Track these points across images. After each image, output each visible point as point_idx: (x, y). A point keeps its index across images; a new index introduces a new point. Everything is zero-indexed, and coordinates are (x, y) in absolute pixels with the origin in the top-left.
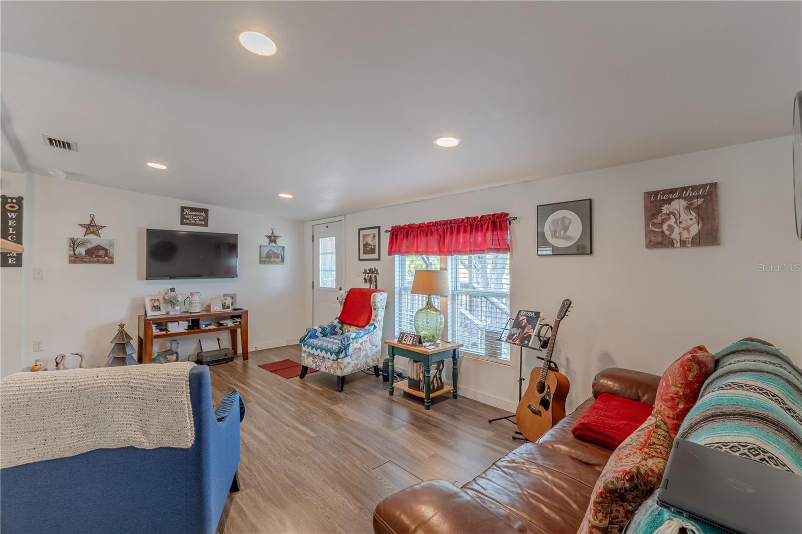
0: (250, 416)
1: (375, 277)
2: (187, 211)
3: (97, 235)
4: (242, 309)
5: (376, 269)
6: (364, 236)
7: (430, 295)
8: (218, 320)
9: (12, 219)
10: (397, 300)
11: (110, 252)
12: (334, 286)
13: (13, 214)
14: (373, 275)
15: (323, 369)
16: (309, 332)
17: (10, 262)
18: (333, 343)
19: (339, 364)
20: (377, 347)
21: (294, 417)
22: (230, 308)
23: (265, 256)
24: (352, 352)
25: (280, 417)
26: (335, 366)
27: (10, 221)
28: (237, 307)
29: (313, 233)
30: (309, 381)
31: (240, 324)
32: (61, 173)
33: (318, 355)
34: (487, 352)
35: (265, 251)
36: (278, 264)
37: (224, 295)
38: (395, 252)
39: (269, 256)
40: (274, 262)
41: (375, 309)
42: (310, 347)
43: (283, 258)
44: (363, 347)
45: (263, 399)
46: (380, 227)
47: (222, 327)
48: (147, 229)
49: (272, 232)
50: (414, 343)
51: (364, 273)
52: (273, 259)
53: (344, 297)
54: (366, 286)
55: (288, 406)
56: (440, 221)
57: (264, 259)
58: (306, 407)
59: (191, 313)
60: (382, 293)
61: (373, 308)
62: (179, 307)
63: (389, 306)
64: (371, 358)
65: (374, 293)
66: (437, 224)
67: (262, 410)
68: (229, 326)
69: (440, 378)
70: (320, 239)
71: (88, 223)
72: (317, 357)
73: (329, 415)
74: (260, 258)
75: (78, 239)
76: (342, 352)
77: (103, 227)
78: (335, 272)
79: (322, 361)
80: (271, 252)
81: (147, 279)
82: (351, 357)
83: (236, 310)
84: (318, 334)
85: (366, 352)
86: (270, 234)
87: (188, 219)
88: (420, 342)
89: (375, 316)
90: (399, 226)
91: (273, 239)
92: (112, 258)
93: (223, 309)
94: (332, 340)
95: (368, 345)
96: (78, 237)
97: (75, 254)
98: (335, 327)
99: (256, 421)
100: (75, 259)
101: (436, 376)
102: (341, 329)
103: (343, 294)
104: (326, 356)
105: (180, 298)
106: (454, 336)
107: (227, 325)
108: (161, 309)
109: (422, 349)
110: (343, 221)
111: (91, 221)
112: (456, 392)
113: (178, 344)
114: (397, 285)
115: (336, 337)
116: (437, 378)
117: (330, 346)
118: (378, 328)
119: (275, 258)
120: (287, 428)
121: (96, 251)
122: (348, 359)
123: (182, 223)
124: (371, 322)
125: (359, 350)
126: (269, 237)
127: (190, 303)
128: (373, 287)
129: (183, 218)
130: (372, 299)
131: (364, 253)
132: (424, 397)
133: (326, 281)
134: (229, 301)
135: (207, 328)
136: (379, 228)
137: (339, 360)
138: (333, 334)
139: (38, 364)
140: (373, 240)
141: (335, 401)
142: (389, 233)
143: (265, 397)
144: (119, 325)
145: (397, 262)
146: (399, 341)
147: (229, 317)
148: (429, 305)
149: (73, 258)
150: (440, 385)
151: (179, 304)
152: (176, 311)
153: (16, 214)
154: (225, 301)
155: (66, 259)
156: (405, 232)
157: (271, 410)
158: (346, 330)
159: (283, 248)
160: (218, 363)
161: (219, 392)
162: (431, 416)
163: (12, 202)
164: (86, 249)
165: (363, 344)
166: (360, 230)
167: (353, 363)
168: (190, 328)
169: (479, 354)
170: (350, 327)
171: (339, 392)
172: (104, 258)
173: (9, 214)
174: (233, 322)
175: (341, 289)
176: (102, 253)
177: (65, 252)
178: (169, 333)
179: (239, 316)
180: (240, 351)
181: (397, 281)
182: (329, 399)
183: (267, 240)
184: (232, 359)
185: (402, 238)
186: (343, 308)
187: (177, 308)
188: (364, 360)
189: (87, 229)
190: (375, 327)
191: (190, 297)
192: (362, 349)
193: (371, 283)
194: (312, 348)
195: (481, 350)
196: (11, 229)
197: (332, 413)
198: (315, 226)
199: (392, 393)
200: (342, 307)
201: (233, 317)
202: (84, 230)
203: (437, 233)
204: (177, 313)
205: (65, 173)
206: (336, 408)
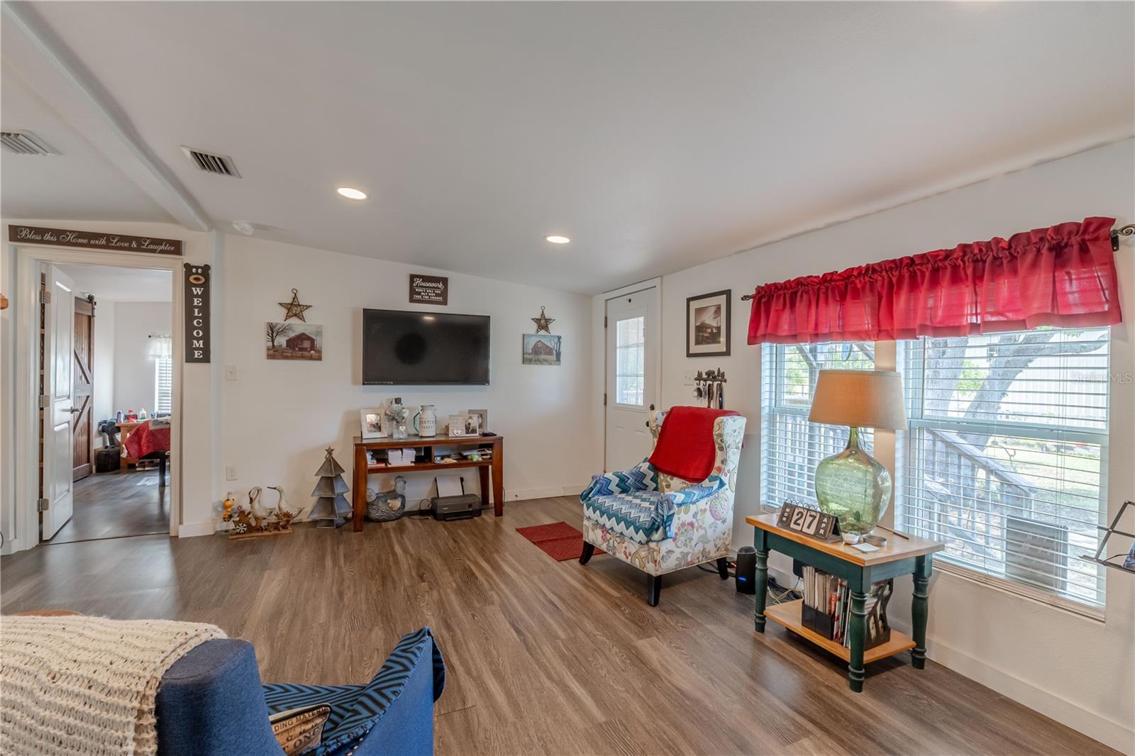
0: (487, 639)
1: (720, 387)
2: (418, 281)
3: (301, 319)
4: (495, 435)
5: (722, 371)
6: (699, 311)
7: (854, 426)
8: (460, 449)
9: (197, 296)
10: (764, 432)
11: (317, 343)
12: (641, 402)
13: (198, 289)
14: (715, 383)
15: (621, 556)
16: (596, 482)
17: (196, 356)
18: (639, 507)
19: (651, 551)
20: (724, 522)
21: (563, 657)
22: (476, 433)
23: (530, 351)
24: (677, 531)
25: (538, 650)
26: (643, 554)
27: (195, 300)
28: (489, 430)
29: (606, 313)
30: (597, 573)
31: (491, 458)
32: (247, 226)
33: (612, 529)
34: (1015, 571)
35: (531, 343)
36: (551, 364)
37: (470, 412)
38: (765, 337)
39: (537, 350)
40: (545, 360)
41: (721, 449)
42: (598, 512)
43: (558, 355)
44: (697, 520)
45: (515, 601)
46: (730, 291)
47: (464, 461)
48: (364, 309)
49: (541, 312)
50: (822, 531)
51: (696, 379)
52: (543, 357)
53: (661, 422)
54: (702, 403)
55: (555, 626)
56: (879, 264)
57: (530, 357)
58: (587, 634)
59: (422, 437)
60: (736, 417)
61: (717, 446)
62: (404, 427)
63: (750, 442)
64: (712, 543)
65: (720, 418)
66: (871, 270)
67: (508, 625)
68: (475, 460)
69: (883, 618)
70: (618, 322)
71: (290, 301)
72: (610, 531)
73: (633, 663)
74: (523, 354)
75: (277, 324)
76: (657, 530)
77: (308, 307)
78: (643, 378)
79: (618, 540)
80: (540, 345)
81: (364, 384)
82: (674, 540)
83: (485, 435)
84: (613, 487)
85: (703, 532)
86: (539, 317)
87: (419, 293)
88: (836, 531)
89: (722, 462)
90: (775, 285)
91: (543, 323)
92: (319, 352)
93: (467, 433)
94: (638, 501)
95: (709, 520)
96: (277, 322)
97: (273, 345)
98: (644, 476)
99: (494, 652)
100: (274, 353)
101: (873, 613)
102: (654, 479)
103: (658, 417)
104: (626, 532)
105: (406, 414)
106: (908, 520)
107: (472, 459)
108: (382, 429)
109: (841, 548)
110: (658, 287)
111: (294, 299)
112: (922, 653)
113: (405, 482)
114: (765, 403)
115: (644, 496)
116: (875, 617)
117: (634, 513)
118: (727, 486)
119: (547, 354)
120: (548, 683)
121: (299, 342)
122: (667, 545)
123: (412, 300)
124: (714, 473)
125: (690, 527)
126: (537, 321)
127: (421, 422)
128: (714, 405)
129: (412, 292)
130: (716, 427)
131: (698, 343)
132: (849, 661)
133: (627, 394)
134: (475, 422)
135: (443, 462)
136: (728, 293)
137: (652, 545)
138: (638, 489)
139: (231, 498)
140: (715, 318)
141: (644, 628)
142: (752, 300)
143: (517, 597)
144: (327, 450)
145: (766, 359)
146: (781, 521)
147: (478, 446)
148: (853, 448)
149: (272, 352)
150: (881, 630)
151: (405, 423)
152: (401, 434)
153: (202, 289)
154: (470, 421)
155: (264, 353)
156: (788, 296)
157: (525, 632)
158: (664, 484)
159: (559, 338)
160: (458, 518)
161: (448, 574)
162: (870, 715)
163: (197, 273)
164: (287, 338)
165: (699, 517)
166: (689, 300)
167: (677, 554)
168: (418, 459)
169: (990, 573)
170: (672, 479)
171: (651, 605)
172: (310, 351)
173: (194, 289)
174: (482, 455)
175: (652, 408)
176: (307, 344)
177: (261, 342)
178: (389, 466)
179: (490, 446)
180: (491, 500)
181: (765, 396)
182: (632, 621)
183: (535, 326)
184: (478, 513)
185: (781, 308)
186: (658, 442)
187: (402, 428)
188: (700, 547)
189: (289, 310)
190: (722, 484)
191: (421, 413)
192: (696, 525)
193: (710, 397)
194: (602, 514)
195: (996, 564)
196: (196, 310)
197: (638, 659)
198: (608, 301)
199: (761, 628)
200: (656, 440)
201: (482, 447)
202: (284, 311)
203: (872, 290)
204: (401, 437)
205: (253, 227)
206: (643, 644)
